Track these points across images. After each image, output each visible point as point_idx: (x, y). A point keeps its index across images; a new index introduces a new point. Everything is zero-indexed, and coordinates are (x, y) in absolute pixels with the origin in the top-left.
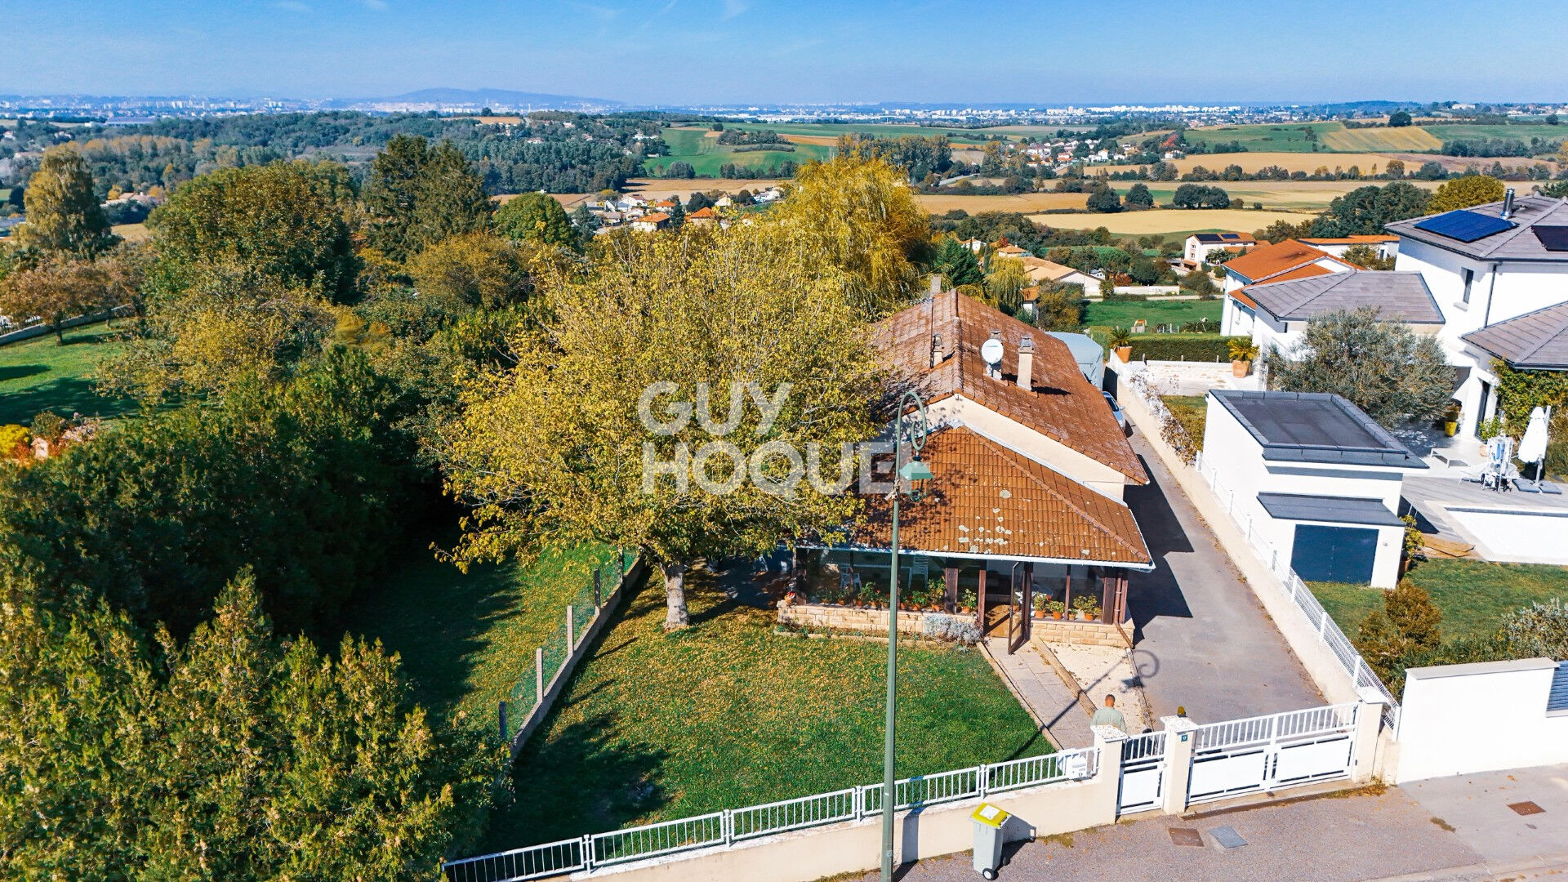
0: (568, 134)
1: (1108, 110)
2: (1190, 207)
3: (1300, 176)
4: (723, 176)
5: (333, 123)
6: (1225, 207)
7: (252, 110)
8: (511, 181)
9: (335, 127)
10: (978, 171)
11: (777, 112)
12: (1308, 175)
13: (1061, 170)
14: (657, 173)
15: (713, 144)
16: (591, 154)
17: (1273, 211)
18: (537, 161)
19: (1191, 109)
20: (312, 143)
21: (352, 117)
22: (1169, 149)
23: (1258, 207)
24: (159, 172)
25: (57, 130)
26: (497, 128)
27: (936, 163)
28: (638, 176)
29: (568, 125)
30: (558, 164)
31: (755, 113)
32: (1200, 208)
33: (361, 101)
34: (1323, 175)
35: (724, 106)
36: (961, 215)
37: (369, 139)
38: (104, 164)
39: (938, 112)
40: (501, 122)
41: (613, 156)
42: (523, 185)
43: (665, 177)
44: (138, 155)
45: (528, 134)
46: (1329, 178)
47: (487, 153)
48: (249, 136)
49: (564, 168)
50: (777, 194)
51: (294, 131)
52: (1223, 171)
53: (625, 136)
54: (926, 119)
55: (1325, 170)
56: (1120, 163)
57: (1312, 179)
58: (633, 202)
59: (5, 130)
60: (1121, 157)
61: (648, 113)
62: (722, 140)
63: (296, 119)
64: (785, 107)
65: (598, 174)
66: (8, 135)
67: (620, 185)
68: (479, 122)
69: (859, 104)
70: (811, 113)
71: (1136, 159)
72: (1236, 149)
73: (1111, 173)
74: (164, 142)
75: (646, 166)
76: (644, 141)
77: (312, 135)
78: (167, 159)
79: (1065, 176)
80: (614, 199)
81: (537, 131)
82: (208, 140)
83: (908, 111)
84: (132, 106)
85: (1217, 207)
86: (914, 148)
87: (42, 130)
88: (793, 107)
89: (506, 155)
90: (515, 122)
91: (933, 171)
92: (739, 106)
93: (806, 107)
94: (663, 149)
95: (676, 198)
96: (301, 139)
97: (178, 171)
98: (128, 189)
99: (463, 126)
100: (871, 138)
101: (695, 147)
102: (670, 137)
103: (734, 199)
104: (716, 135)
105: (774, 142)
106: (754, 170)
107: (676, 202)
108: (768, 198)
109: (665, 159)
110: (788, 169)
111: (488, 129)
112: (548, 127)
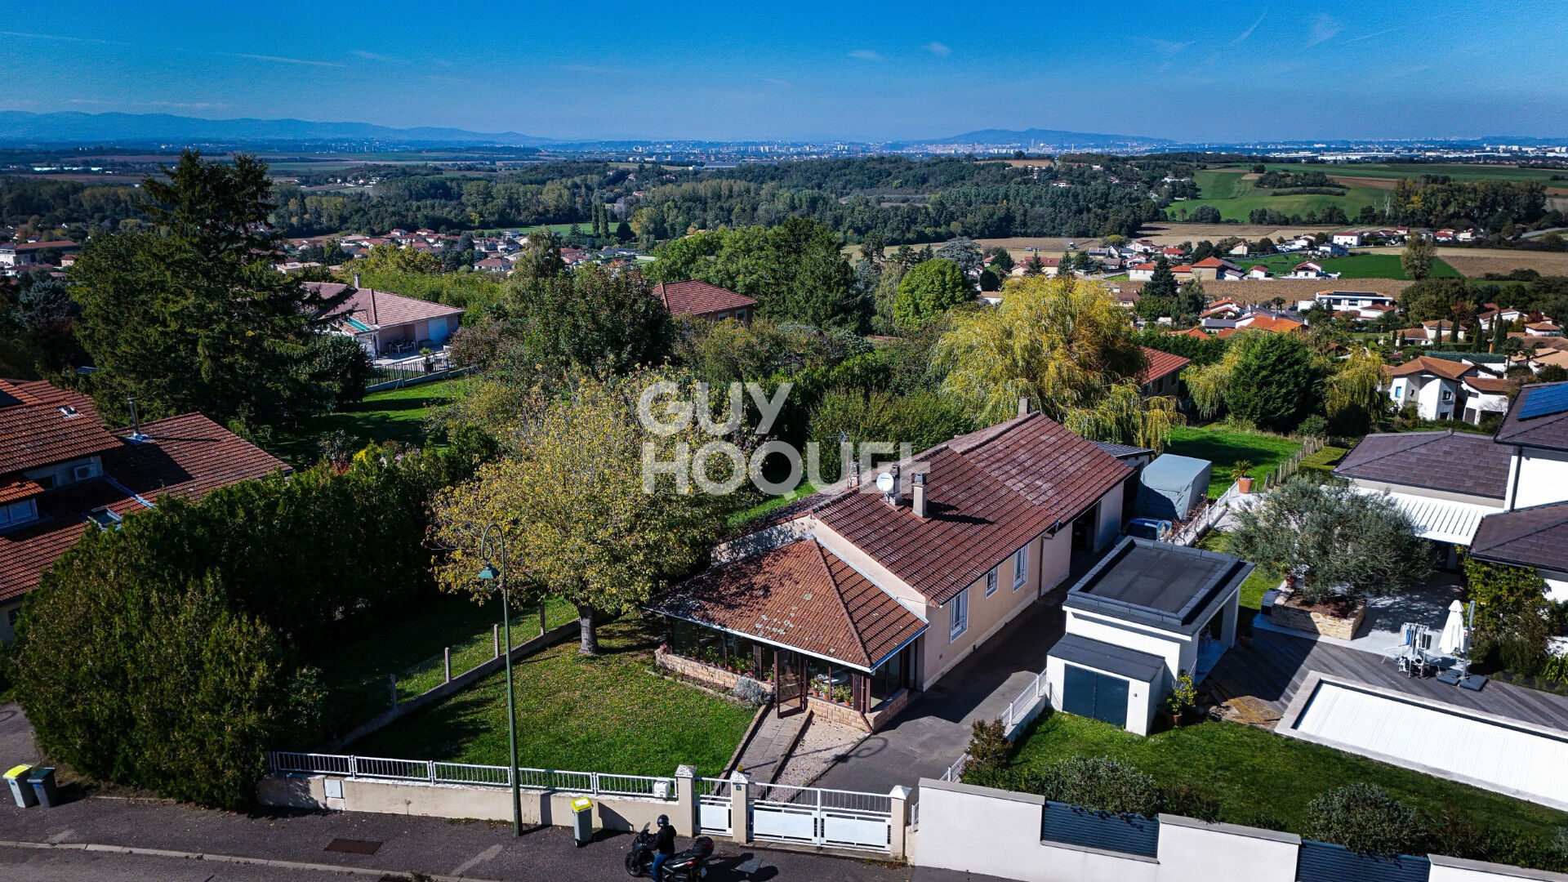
0: (1094, 176)
4: (1252, 221)
5: (880, 166)
7: (822, 153)
8: (1024, 224)
9: (880, 171)
11: (1348, 150)
14: (1178, 217)
15: (1250, 186)
16: (1110, 199)
18: (1054, 205)
20: (858, 186)
21: (897, 161)
24: (730, 211)
25: (666, 172)
26: (1025, 171)
27: (1523, 212)
28: (1158, 220)
29: (1097, 167)
30: (1074, 208)
31: (1318, 151)
33: (915, 143)
35: (1284, 143)
36: (1529, 275)
37: (907, 181)
38: (690, 203)
39: (1557, 149)
40: (1030, 164)
42: (1035, 229)
43: (1186, 222)
44: (718, 196)
45: (1055, 177)
47: (1006, 197)
48: (808, 179)
49: (1080, 211)
50: (1305, 243)
51: (845, 175)
53: (1154, 178)
54: (1537, 158)
58: (1140, 248)
59: (629, 174)
61: (1187, 154)
62: (1260, 184)
63: (848, 163)
64: (1357, 143)
65: (1112, 218)
66: (631, 177)
67: (1133, 230)
68: (1010, 165)
69: (1453, 139)
70: (1390, 150)
74: (739, 185)
75: (1168, 211)
76: (1173, 184)
77: (859, 178)
78: (739, 200)
80: (1120, 245)
81: (1064, 174)
82: (774, 184)
83: (1515, 148)
84: (730, 150)
86: (1496, 193)
87: (655, 173)
88: (1371, 143)
89: (1025, 199)
90: (1044, 165)
91: (1516, 221)
92: (1303, 143)
93: (1387, 143)
94: (1192, 192)
95: (1188, 245)
96: (849, 182)
97: (744, 210)
98: (703, 226)
99: (994, 169)
100: (1445, 180)
101: (1228, 189)
102: (1203, 179)
103: (1252, 248)
104: (1255, 177)
105: (1322, 185)
106: (1289, 216)
107: (1187, 249)
108: (1293, 247)
109: (1191, 202)
110: (1330, 215)
111: (1017, 172)
112: (1076, 169)
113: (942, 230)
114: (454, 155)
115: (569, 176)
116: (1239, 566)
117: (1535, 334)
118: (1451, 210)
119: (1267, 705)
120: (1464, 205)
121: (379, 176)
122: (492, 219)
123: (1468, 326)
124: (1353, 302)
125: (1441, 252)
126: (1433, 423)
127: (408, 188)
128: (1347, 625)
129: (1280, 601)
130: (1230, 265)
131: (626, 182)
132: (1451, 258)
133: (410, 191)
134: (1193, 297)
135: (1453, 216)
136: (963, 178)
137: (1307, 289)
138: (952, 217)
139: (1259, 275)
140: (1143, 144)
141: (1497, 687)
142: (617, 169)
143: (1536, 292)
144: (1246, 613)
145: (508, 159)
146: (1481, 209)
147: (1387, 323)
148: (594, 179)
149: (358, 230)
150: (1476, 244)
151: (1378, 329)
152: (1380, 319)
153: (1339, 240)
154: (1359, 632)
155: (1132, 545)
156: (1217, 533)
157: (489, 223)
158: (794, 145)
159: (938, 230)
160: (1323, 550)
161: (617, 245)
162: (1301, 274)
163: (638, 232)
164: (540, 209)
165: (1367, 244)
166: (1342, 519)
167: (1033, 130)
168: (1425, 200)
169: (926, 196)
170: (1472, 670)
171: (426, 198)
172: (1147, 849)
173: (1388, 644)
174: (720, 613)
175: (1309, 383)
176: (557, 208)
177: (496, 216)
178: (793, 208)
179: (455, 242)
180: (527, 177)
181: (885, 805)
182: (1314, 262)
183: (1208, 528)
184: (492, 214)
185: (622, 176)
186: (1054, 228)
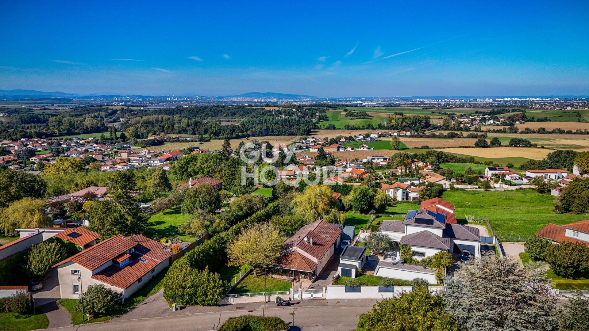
0: (293, 113)
1: (502, 100)
2: (516, 146)
3: (570, 132)
4: (346, 129)
5: (217, 109)
6: (530, 147)
7: (192, 101)
8: (273, 131)
9: (218, 111)
10: (440, 128)
11: (371, 100)
12: (573, 132)
13: (472, 128)
14: (322, 128)
15: (343, 116)
17: (548, 149)
18: (282, 124)
19: (538, 99)
20: (210, 116)
21: (223, 107)
22: (518, 120)
23: (543, 147)
24: (163, 127)
25: (133, 111)
26: (270, 111)
27: (424, 125)
28: (316, 129)
29: (294, 110)
30: (288, 125)
31: (363, 101)
32: (519, 147)
34: (579, 132)
35: (352, 98)
37: (228, 114)
38: (147, 124)
39: (434, 100)
40: (272, 109)
41: (307, 123)
42: (277, 133)
43: (325, 129)
44: (157, 121)
45: (280, 113)
46: (582, 133)
47: (266, 121)
48: (191, 113)
49: (290, 127)
50: (362, 137)
51: (205, 112)
52: (537, 130)
53: (313, 114)
54: (428, 104)
55: (580, 130)
56: (498, 125)
57: (575, 133)
58: (312, 140)
59: (118, 111)
60: (499, 123)
62: (347, 115)
63: (206, 108)
64: (375, 98)
65: (301, 129)
66: (118, 112)
67: (309, 133)
68: (265, 109)
70: (384, 100)
71: (504, 124)
72: (546, 120)
73: (492, 130)
74: (165, 117)
75: (319, 125)
76: (319, 116)
77: (210, 113)
78: (166, 122)
79: (473, 131)
80: (305, 139)
81: (283, 112)
82: (178, 115)
83: (422, 100)
85: (526, 147)
86: (416, 119)
87: (128, 111)
88: (378, 98)
89: (272, 122)
90: (277, 109)
91: (422, 128)
92: (358, 98)
93: (384, 98)
94: (325, 118)
95: (327, 138)
96: (207, 114)
97: (169, 127)
98: (154, 134)
99: (259, 110)
100: (402, 114)
101: (337, 118)
102: (329, 113)
103: (346, 139)
104: (345, 113)
105: (365, 116)
106: (356, 127)
107: (326, 140)
108: (359, 138)
109: (326, 122)
110: (369, 126)
111: (267, 111)
112: (288, 110)
113: (245, 133)
114: (34, 102)
115: (92, 112)
116: (365, 249)
117: (426, 171)
118: (404, 124)
119: (372, 272)
120: (407, 123)
121: (4, 113)
122: (65, 132)
123: (409, 168)
124: (378, 159)
125: (402, 139)
126: (401, 202)
127: (21, 118)
128: (383, 258)
129: (372, 254)
130: (341, 146)
131: (116, 115)
132: (405, 141)
133: (22, 120)
134: (332, 159)
135: (404, 126)
136: (249, 113)
137: (365, 154)
138: (247, 130)
139: (349, 149)
140: (307, 98)
141: (405, 265)
142: (112, 109)
143: (427, 155)
144: (367, 257)
145: (60, 103)
146: (412, 124)
147: (388, 167)
148: (103, 114)
149: (5, 138)
150: (412, 136)
151: (385, 169)
152: (386, 165)
153: (372, 136)
154: (385, 259)
155: (347, 247)
156: (359, 242)
157: (63, 134)
158: (180, 97)
159: (244, 134)
160: (378, 244)
161: (122, 143)
162: (362, 148)
163: (128, 136)
164: (85, 128)
165: (381, 137)
166: (380, 239)
167: (268, 93)
168: (396, 122)
169: (236, 120)
170: (402, 263)
171: (31, 123)
172: (360, 291)
173: (389, 260)
174: (283, 266)
175: (370, 200)
176: (91, 127)
177: (66, 131)
178: (188, 126)
179: (52, 143)
180: (74, 113)
181: (322, 291)
182: (365, 144)
183: (357, 241)
184: (64, 130)
185: (115, 112)
186: (283, 132)
